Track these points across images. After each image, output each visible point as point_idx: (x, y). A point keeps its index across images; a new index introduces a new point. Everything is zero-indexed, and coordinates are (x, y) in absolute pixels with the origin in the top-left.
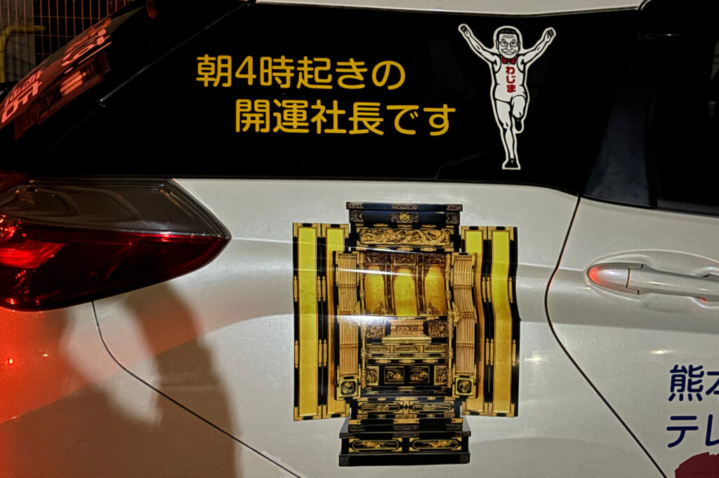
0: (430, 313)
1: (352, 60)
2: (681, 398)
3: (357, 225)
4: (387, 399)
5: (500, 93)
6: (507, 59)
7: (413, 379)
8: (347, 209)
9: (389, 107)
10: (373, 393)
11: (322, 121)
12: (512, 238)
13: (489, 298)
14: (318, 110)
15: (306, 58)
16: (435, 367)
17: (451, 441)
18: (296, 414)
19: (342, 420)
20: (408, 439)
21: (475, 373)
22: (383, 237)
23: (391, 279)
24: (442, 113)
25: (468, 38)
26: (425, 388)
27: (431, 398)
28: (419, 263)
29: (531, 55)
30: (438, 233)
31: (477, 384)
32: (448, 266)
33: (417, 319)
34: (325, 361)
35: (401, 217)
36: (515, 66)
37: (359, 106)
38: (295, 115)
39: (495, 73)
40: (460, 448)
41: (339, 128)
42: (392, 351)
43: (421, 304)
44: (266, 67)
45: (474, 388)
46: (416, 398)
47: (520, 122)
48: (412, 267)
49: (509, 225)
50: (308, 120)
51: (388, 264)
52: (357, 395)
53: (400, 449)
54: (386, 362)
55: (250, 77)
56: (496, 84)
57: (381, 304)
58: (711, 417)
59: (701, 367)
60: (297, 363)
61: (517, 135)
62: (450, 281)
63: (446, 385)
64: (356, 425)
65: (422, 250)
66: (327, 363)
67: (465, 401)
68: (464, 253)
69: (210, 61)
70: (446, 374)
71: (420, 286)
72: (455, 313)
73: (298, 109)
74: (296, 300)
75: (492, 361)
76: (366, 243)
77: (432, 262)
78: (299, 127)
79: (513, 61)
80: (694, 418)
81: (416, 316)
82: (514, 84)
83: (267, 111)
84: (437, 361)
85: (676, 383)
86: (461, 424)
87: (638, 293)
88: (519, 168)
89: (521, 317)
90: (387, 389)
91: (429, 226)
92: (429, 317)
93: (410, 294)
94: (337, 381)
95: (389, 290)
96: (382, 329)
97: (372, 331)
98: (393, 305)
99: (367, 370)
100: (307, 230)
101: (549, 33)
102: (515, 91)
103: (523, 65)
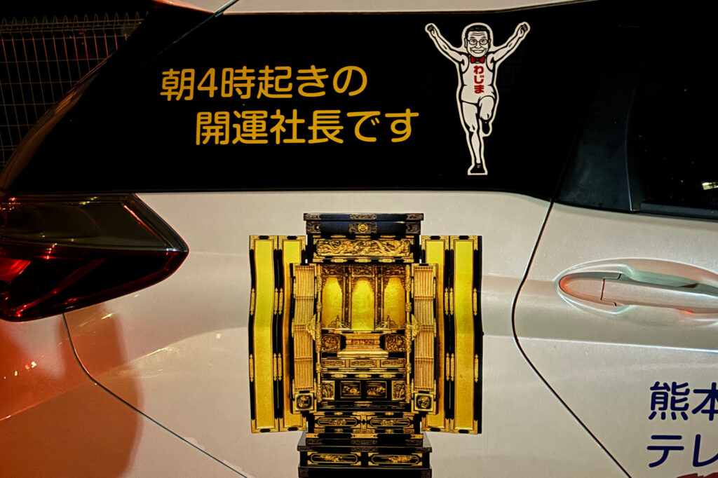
0: (387, 327)
1: (313, 67)
2: (663, 416)
3: (314, 236)
4: (344, 414)
5: (468, 94)
6: (475, 58)
7: (370, 393)
8: (304, 217)
9: (350, 115)
10: (329, 407)
11: (281, 131)
12: (476, 247)
13: (451, 310)
14: (278, 120)
15: (267, 67)
16: (393, 382)
17: (411, 457)
18: (254, 427)
19: (299, 433)
20: (367, 454)
21: (435, 389)
22: (340, 247)
23: (350, 291)
24: (404, 118)
25: (435, 37)
26: (382, 404)
27: (389, 413)
28: (378, 274)
29: (502, 53)
30: (397, 243)
31: (437, 400)
32: (408, 277)
33: (372, 333)
34: (280, 375)
35: (359, 228)
36: (484, 65)
37: (319, 115)
38: (254, 126)
39: (462, 73)
40: (420, 464)
41: (299, 137)
42: (347, 363)
43: (379, 318)
44: (228, 78)
45: (434, 404)
46: (372, 413)
47: (488, 124)
48: (371, 278)
49: (473, 234)
50: (267, 131)
51: (347, 275)
52: (314, 410)
53: (359, 463)
54: (342, 376)
55: (212, 89)
56: (463, 85)
57: (338, 317)
58: (698, 437)
59: (686, 384)
60: (252, 377)
61: (484, 138)
62: (410, 292)
63: (404, 401)
64: (313, 439)
65: (380, 261)
66: (282, 377)
67: (425, 416)
68: (424, 264)
69: (174, 75)
70: (404, 389)
71: (379, 298)
72: (413, 327)
73: (257, 120)
74: (252, 313)
75: (452, 376)
76: (323, 254)
77: (391, 274)
78: (258, 138)
79: (482, 60)
80: (679, 437)
82: (482, 84)
83: (227, 123)
84: (394, 376)
85: (657, 400)
86: (422, 440)
87: (616, 305)
88: (486, 173)
89: (484, 331)
90: (344, 404)
91: (388, 237)
92: (386, 331)
93: (369, 306)
94: (292, 395)
95: (347, 302)
96: (337, 343)
97: (327, 345)
98: (349, 319)
99: (323, 384)
100: (264, 242)
101: (523, 29)
102: (483, 91)
103: (492, 64)
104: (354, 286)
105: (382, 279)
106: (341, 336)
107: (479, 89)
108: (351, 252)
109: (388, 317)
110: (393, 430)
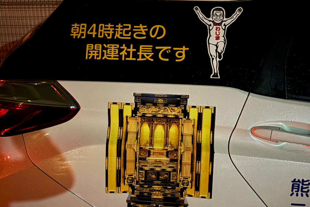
0: (170, 147)
1: (141, 25)
2: (297, 195)
3: (138, 104)
4: (148, 186)
5: (212, 40)
6: (217, 23)
7: (161, 177)
8: (134, 95)
9: (157, 48)
10: (142, 183)
11: (125, 54)
12: (213, 112)
13: (200, 141)
14: (124, 49)
15: (120, 24)
16: (171, 173)
18: (107, 190)
19: (127, 195)
20: (158, 205)
21: (191, 177)
22: (150, 109)
23: (153, 130)
24: (182, 50)
25: (198, 13)
26: (166, 183)
27: (169, 187)
28: (167, 122)
29: (229, 21)
30: (176, 109)
31: (191, 182)
32: (181, 124)
33: (163, 150)
34: (120, 167)
35: (159, 101)
36: (220, 27)
37: (142, 47)
38: (113, 51)
39: (210, 30)
41: (133, 57)
42: (151, 163)
43: (166, 143)
44: (101, 29)
45: (190, 184)
46: (161, 187)
47: (221, 55)
48: (164, 124)
49: (212, 105)
50: (119, 54)
51: (152, 122)
52: (134, 184)
54: (148, 169)
55: (94, 33)
56: (210, 36)
57: (147, 142)
59: (309, 181)
60: (107, 167)
61: (219, 61)
62: (181, 131)
63: (176, 182)
64: (134, 197)
65: (168, 116)
67: (185, 189)
68: (188, 119)
69: (77, 26)
70: (176, 176)
71: (167, 133)
72: (182, 148)
73: (114, 48)
74: (108, 138)
75: (199, 171)
76: (141, 112)
77: (173, 122)
78: (114, 57)
79: (220, 24)
80: (304, 205)
81: (163, 148)
82: (219, 36)
83: (100, 50)
84: (172, 170)
85: (294, 187)
86: (184, 200)
87: (277, 142)
88: (219, 78)
89: (215, 151)
90: (148, 182)
91: (172, 105)
92: (169, 149)
93: (162, 137)
94: (125, 177)
95: (152, 135)
96: (146, 154)
97: (142, 154)
98: (153, 142)
99: (139, 172)
100: (115, 105)
101: (239, 10)
102: (219, 39)
103: (224, 26)
104: (155, 127)
105: (169, 124)
106: (149, 150)
107: (218, 38)
108: (154, 112)
109: (171, 143)
110: (170, 195)
